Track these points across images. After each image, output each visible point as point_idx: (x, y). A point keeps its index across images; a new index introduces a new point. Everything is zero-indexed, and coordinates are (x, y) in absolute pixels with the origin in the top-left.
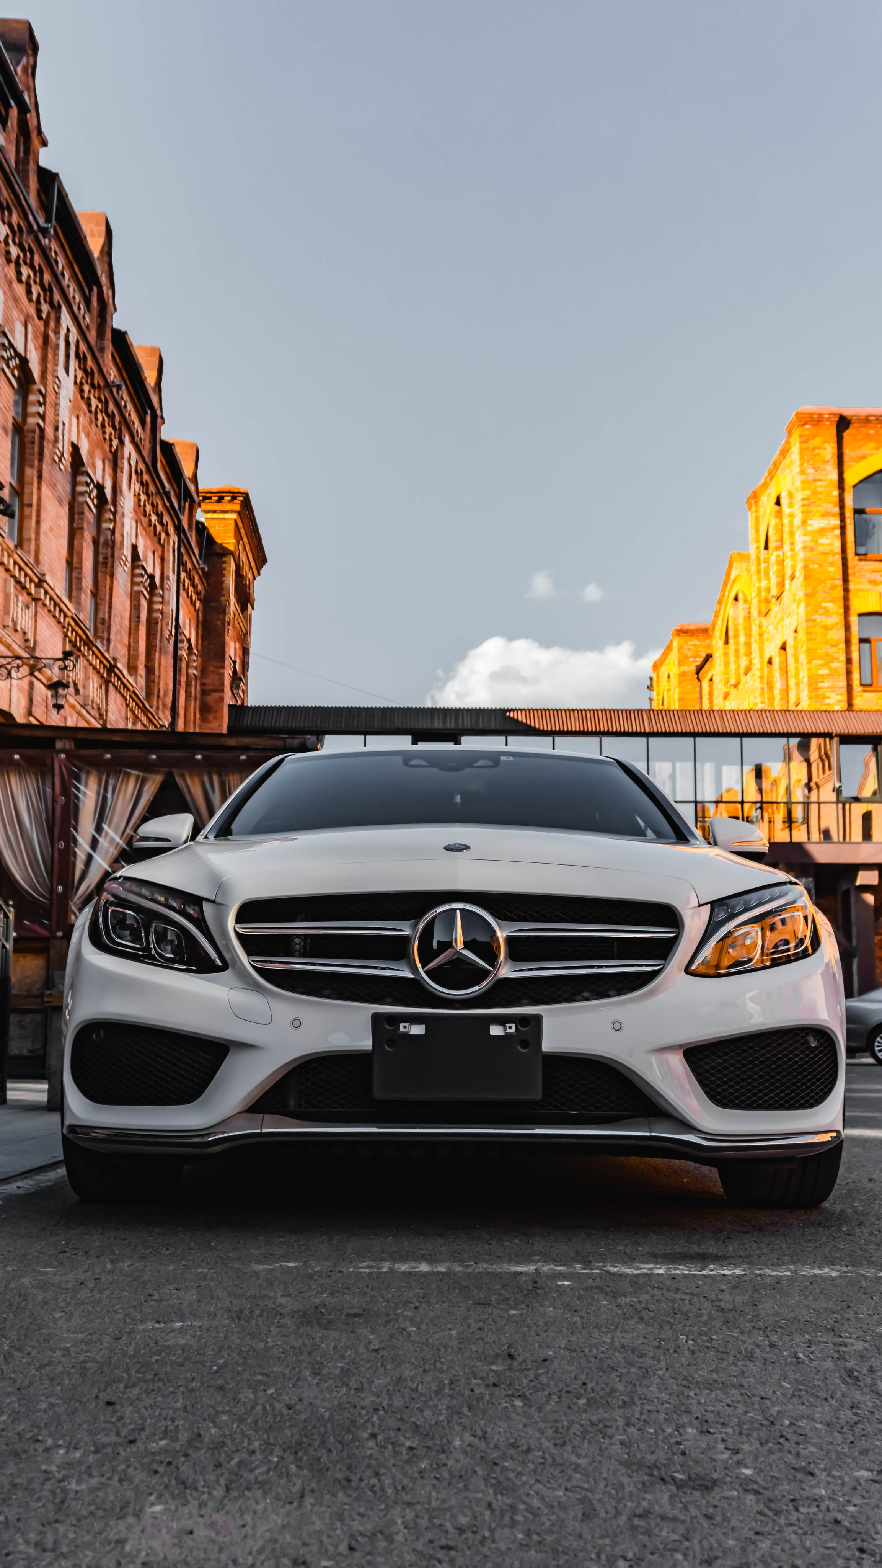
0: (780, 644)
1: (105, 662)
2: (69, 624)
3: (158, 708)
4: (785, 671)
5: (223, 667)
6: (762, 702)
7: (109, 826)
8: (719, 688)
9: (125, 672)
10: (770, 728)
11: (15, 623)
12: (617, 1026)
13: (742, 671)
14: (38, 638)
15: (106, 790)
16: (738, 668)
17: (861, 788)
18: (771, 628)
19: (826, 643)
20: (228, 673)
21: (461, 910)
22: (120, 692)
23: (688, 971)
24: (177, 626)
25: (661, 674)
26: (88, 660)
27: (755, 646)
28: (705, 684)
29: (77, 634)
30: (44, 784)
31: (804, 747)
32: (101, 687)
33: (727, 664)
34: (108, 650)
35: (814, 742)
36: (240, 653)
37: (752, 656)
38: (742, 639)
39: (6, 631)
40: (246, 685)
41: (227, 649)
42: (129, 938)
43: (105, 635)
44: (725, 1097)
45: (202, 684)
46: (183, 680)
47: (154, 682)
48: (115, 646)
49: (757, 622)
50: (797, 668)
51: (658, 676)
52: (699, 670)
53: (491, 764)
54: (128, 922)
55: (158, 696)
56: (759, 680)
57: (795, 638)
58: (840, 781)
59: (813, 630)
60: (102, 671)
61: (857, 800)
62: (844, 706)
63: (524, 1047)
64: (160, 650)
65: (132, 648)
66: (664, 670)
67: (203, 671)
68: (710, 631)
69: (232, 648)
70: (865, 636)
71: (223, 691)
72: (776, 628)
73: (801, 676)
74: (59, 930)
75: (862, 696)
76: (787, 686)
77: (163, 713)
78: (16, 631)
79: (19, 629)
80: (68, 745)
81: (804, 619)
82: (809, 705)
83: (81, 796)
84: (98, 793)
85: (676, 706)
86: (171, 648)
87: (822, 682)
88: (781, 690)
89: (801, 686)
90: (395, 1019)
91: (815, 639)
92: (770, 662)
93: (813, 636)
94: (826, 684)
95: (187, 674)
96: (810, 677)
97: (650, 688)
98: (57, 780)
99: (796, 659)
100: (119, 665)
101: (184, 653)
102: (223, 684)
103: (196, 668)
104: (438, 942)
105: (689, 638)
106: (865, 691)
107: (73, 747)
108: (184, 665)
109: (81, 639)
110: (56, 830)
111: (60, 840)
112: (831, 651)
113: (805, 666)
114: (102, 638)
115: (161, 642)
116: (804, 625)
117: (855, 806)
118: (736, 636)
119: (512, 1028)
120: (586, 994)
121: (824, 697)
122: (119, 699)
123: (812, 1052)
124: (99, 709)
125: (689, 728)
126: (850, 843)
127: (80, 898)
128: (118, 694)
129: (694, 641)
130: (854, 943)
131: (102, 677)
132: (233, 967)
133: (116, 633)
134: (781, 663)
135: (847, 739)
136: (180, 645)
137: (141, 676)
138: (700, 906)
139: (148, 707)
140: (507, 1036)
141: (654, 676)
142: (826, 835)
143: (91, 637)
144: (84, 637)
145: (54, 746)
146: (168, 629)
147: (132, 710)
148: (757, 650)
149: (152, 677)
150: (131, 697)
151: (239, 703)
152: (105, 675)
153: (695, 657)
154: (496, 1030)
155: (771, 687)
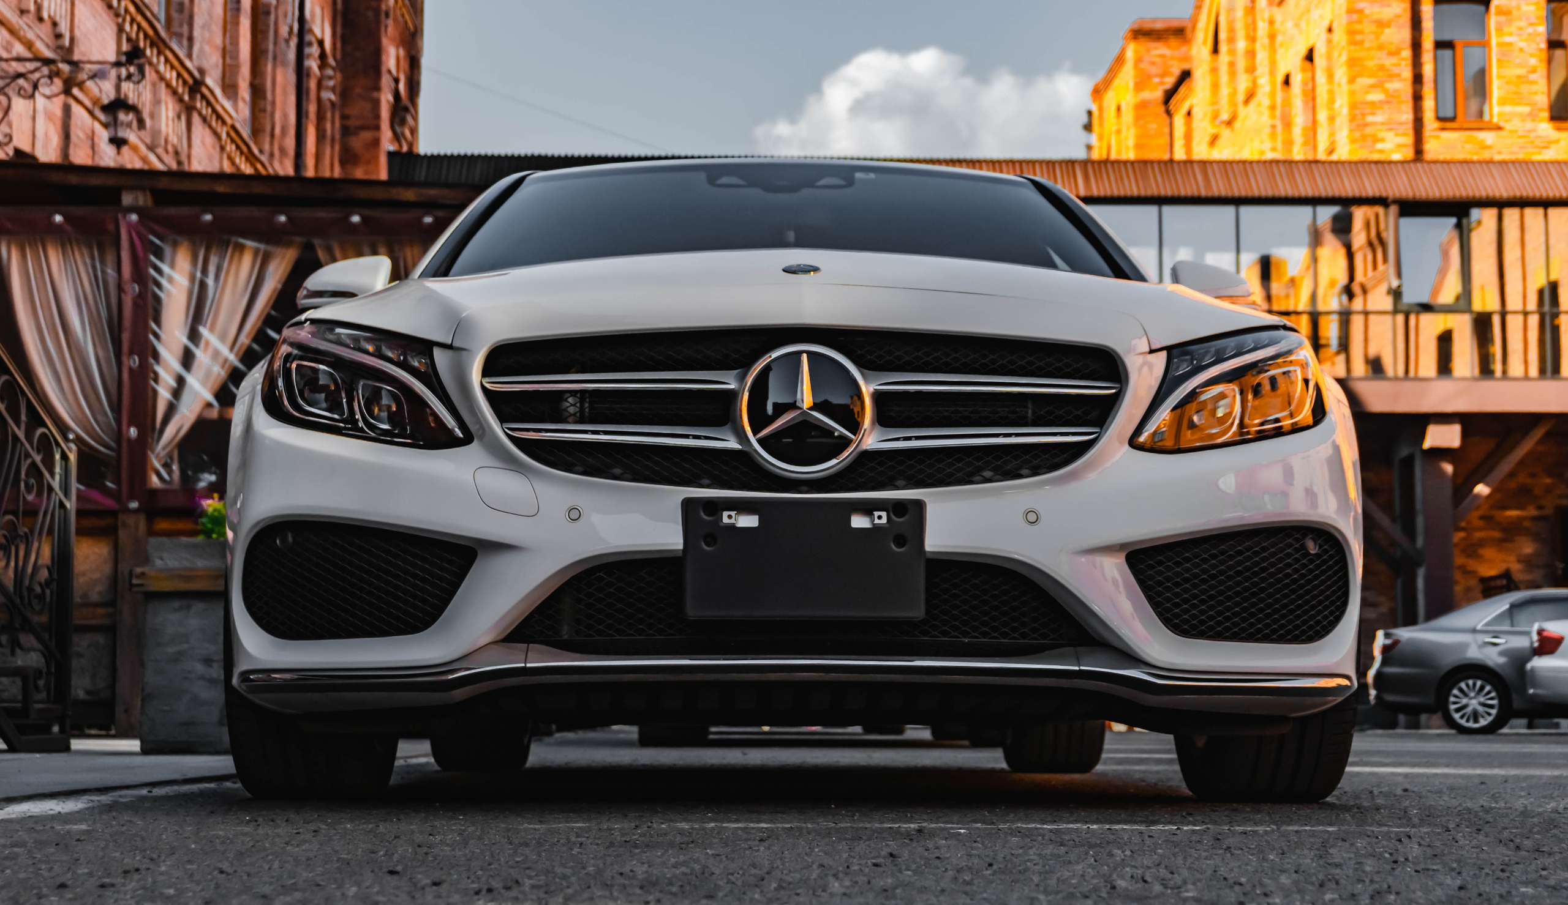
0: (1303, 52)
1: (186, 76)
2: (126, 10)
3: (272, 155)
4: (1311, 97)
5: (378, 88)
6: (1274, 149)
7: (212, 330)
8: (1203, 128)
9: (218, 92)
10: (1285, 189)
11: (39, 8)
12: (1032, 517)
13: (1241, 97)
14: (77, 32)
15: (205, 271)
16: (1233, 94)
17: (1436, 291)
18: (1290, 24)
19: (1380, 48)
20: (386, 98)
21: (809, 353)
22: (210, 127)
23: (1133, 443)
24: (302, 19)
25: (1105, 104)
26: (158, 72)
27: (1262, 56)
28: (1179, 120)
29: (139, 27)
30: (103, 262)
31: (1342, 227)
32: (179, 117)
33: (1215, 87)
34: (190, 56)
35: (1360, 214)
36: (404, 65)
37: (1258, 73)
38: (1241, 45)
39: (25, 18)
40: (415, 118)
41: (384, 58)
42: (324, 405)
43: (185, 30)
44: (1186, 621)
45: (344, 117)
46: (312, 108)
47: (264, 110)
48: (201, 50)
49: (1266, 15)
50: (1331, 92)
51: (1101, 109)
52: (1169, 95)
53: (841, 182)
54: (321, 382)
55: (272, 135)
56: (1267, 112)
57: (1329, 42)
58: (1399, 275)
59: (1358, 27)
60: (180, 90)
61: (1427, 308)
62: (1409, 154)
63: (899, 545)
64: (275, 58)
65: (228, 52)
66: (1111, 98)
67: (345, 94)
68: (1188, 32)
69: (392, 57)
70: (1446, 37)
71: (377, 128)
72: (1297, 25)
73: (1337, 104)
74: (132, 498)
75: (1437, 137)
76: (1315, 122)
77: (281, 162)
78: (41, 19)
79: (45, 15)
80: (142, 199)
81: (1344, 9)
82: (1351, 152)
83: (164, 282)
84: (192, 278)
85: (1131, 155)
86: (292, 55)
87: (1373, 114)
88: (1305, 129)
89: (1338, 121)
90: (714, 507)
91: (1361, 43)
92: (1287, 82)
93: (1358, 38)
94: (1378, 118)
95: (319, 100)
96: (1353, 106)
97: (1088, 127)
98: (125, 255)
99: (1330, 76)
100: (209, 81)
101: (313, 64)
102: (377, 117)
103: (333, 89)
104: (775, 405)
105: (1153, 44)
106: (1443, 129)
107: (150, 203)
108: (313, 84)
109: (146, 36)
110: (126, 337)
111: (131, 353)
112: (1388, 62)
113: (1345, 88)
114: (179, 36)
115: (275, 43)
116: (1344, 19)
117: (1426, 319)
118: (1231, 40)
119: (882, 518)
120: (988, 474)
121: (1376, 140)
122: (209, 139)
123: (1311, 561)
124: (177, 153)
125: (1153, 191)
126: (1417, 379)
127: (164, 448)
128: (208, 131)
129: (1159, 50)
130: (1420, 542)
131: (181, 100)
132: (481, 438)
133: (203, 27)
134: (1305, 83)
135: (1412, 208)
136: (307, 50)
137: (244, 100)
138: (1152, 351)
139: (256, 151)
140: (876, 528)
141: (1094, 108)
142: (1376, 366)
143: (163, 33)
144: (151, 32)
145: (118, 201)
146: (286, 25)
147: (230, 158)
148: (1266, 62)
149: (262, 103)
150: (228, 134)
151: (405, 149)
152: (186, 98)
153: (1163, 76)
154: (859, 522)
155: (1288, 124)
